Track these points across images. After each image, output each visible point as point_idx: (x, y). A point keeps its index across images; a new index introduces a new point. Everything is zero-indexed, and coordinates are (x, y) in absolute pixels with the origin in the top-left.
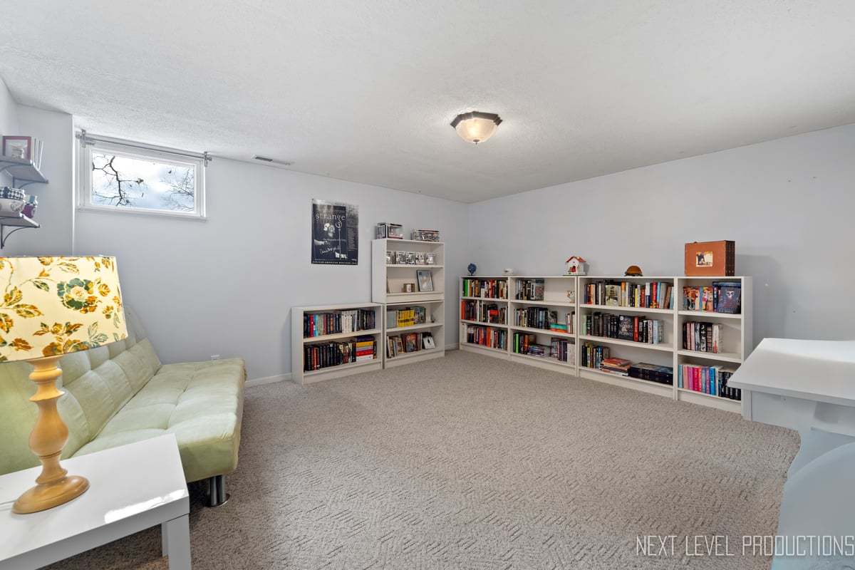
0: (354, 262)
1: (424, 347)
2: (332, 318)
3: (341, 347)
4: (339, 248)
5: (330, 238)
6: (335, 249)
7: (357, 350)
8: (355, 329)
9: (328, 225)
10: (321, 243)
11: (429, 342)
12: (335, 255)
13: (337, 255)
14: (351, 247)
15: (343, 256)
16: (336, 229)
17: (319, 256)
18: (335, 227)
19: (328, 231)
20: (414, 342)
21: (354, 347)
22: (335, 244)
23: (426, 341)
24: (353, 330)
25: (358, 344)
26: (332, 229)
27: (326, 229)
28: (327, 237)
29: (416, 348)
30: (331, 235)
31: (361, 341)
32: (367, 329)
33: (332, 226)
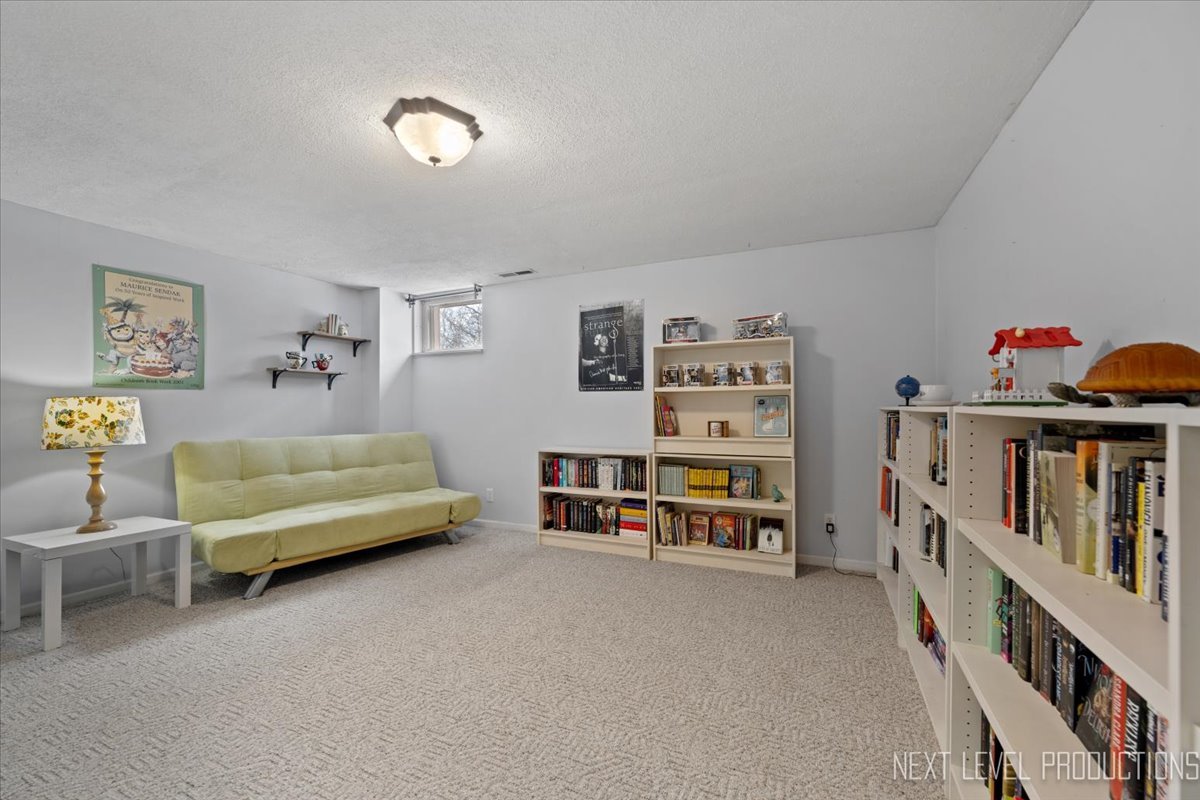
0: (637, 385)
1: (754, 545)
2: (587, 465)
3: (599, 509)
4: (615, 368)
5: (602, 354)
6: (609, 369)
7: (622, 518)
8: (619, 486)
9: (599, 337)
10: (591, 362)
11: (770, 538)
12: (608, 376)
13: (612, 377)
14: (633, 364)
15: (620, 378)
16: (610, 340)
17: (589, 380)
18: (609, 338)
19: (600, 345)
20: (730, 530)
21: (618, 514)
22: (609, 362)
23: (763, 534)
24: (615, 488)
25: (623, 511)
26: (605, 343)
27: (597, 343)
28: (599, 353)
29: (736, 543)
30: (603, 350)
31: (627, 507)
32: (637, 489)
33: (605, 337)
